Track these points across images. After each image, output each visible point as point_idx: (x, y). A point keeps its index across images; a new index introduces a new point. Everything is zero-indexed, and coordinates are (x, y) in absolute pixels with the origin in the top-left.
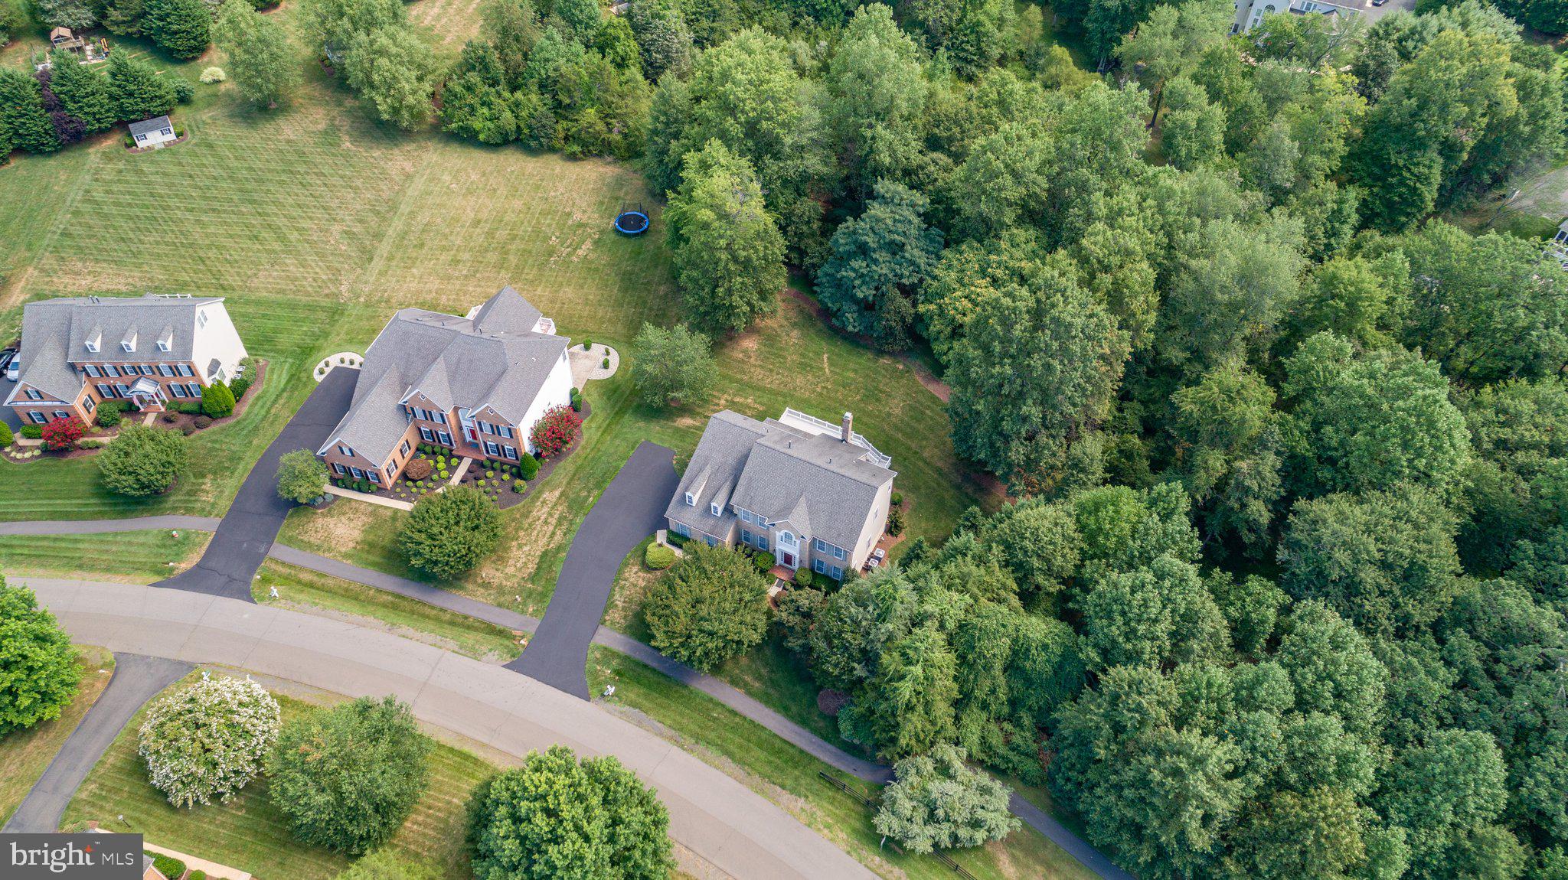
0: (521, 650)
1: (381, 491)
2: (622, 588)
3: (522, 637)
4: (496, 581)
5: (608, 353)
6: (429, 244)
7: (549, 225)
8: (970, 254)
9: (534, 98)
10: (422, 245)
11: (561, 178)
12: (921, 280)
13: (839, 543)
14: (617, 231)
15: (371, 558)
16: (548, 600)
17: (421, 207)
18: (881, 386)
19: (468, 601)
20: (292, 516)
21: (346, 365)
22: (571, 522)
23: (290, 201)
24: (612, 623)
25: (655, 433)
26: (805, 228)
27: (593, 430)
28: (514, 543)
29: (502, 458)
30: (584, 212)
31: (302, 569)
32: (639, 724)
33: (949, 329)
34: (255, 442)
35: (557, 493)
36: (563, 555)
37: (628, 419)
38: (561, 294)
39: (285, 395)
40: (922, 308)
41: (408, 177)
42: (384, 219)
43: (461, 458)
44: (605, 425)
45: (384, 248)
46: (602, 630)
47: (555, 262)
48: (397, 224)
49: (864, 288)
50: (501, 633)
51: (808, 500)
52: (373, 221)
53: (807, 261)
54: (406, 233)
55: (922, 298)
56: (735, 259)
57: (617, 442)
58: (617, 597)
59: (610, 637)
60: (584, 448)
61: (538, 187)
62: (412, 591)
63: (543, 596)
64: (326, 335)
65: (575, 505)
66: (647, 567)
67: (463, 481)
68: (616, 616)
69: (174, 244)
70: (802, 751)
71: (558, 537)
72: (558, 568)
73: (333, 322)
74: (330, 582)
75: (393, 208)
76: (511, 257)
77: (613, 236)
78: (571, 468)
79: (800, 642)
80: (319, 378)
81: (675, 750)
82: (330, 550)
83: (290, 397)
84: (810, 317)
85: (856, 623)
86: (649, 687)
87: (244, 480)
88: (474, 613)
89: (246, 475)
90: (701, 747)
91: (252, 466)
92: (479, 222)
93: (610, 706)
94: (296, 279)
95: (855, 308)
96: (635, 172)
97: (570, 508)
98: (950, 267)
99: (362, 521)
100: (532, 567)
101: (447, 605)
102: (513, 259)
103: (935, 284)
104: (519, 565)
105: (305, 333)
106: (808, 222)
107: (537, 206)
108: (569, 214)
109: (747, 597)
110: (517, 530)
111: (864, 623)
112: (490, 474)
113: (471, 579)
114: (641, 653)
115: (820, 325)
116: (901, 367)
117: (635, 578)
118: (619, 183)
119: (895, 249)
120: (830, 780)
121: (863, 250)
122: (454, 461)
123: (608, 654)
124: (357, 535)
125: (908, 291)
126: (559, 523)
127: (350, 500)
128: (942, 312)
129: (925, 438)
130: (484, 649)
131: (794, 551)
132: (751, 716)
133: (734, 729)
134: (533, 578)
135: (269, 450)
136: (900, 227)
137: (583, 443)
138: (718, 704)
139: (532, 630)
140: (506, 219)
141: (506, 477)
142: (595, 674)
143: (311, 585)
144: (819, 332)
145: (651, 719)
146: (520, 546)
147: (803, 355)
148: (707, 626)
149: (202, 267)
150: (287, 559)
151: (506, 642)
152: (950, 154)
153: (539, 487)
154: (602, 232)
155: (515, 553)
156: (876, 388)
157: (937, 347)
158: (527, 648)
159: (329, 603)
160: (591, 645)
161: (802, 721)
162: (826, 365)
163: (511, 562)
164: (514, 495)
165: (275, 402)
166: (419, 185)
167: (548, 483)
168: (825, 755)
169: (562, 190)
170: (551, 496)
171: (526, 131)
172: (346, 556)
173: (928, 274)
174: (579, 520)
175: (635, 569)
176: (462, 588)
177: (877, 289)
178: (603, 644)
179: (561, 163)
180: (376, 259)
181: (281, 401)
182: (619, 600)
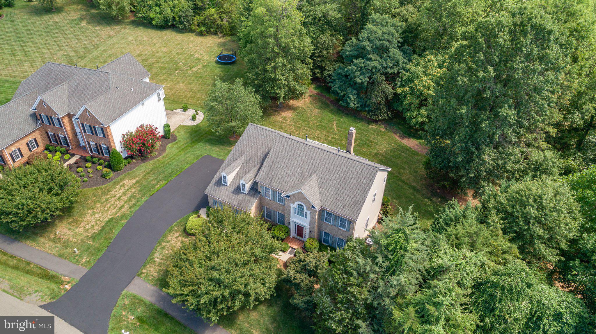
0: (63, 293)
2: (163, 248)
3: (68, 283)
4: (65, 238)
5: (197, 114)
7: (180, 59)
8: (431, 57)
10: (105, 62)
11: (192, 42)
12: (399, 73)
13: (345, 213)
14: (217, 62)
16: (101, 254)
17: (112, 48)
18: (371, 139)
22: (138, 200)
23: (42, 42)
24: (147, 275)
25: (215, 151)
26: (325, 52)
27: (174, 149)
28: (90, 211)
29: (101, 156)
30: (201, 54)
33: (418, 101)
35: (134, 181)
36: (124, 222)
37: (200, 145)
38: (177, 86)
40: (399, 90)
41: (110, 37)
42: (89, 51)
43: (72, 155)
44: (183, 147)
46: (137, 281)
47: (178, 73)
48: (96, 53)
49: (361, 77)
50: (51, 278)
51: (319, 177)
52: (82, 52)
53: (326, 73)
54: (98, 57)
55: (399, 83)
56: (279, 45)
57: (188, 155)
58: (157, 255)
59: (142, 288)
60: (165, 157)
61: (179, 44)
63: (98, 250)
65: (145, 189)
66: (186, 233)
68: (152, 270)
71: (125, 209)
72: (116, 231)
75: (96, 47)
77: (214, 64)
78: (150, 167)
79: (305, 299)
84: (326, 104)
85: (363, 275)
88: (36, 260)
92: (141, 55)
94: (26, 72)
95: (355, 92)
97: (141, 191)
98: (418, 64)
100: (97, 229)
101: (18, 253)
102: (154, 70)
103: (408, 74)
104: (87, 227)
106: (327, 49)
107: (175, 51)
108: (192, 55)
109: (259, 252)
110: (95, 202)
111: (372, 276)
112: (89, 165)
113: (47, 234)
115: (332, 107)
116: (384, 130)
117: (175, 241)
119: (382, 51)
121: (361, 53)
122: (67, 156)
123: (136, 302)
125: (391, 78)
126: (129, 200)
129: (404, 169)
131: (305, 222)
134: (94, 237)
136: (386, 37)
137: (164, 155)
139: (77, 278)
140: (157, 55)
141: (100, 167)
142: (119, 319)
144: (331, 111)
146: (94, 214)
148: (215, 275)
151: (54, 286)
153: (121, 177)
154: (209, 62)
155: (89, 218)
156: (368, 140)
157: (408, 115)
158: (68, 292)
160: (124, 292)
162: (335, 127)
163: (83, 224)
164: (102, 179)
166: (115, 40)
167: (129, 174)
169: (191, 46)
170: (128, 182)
171: (177, 19)
173: (403, 69)
174: (144, 199)
175: (177, 235)
176: (35, 240)
177: (370, 78)
178: (134, 293)
179: (195, 36)
182: (158, 257)
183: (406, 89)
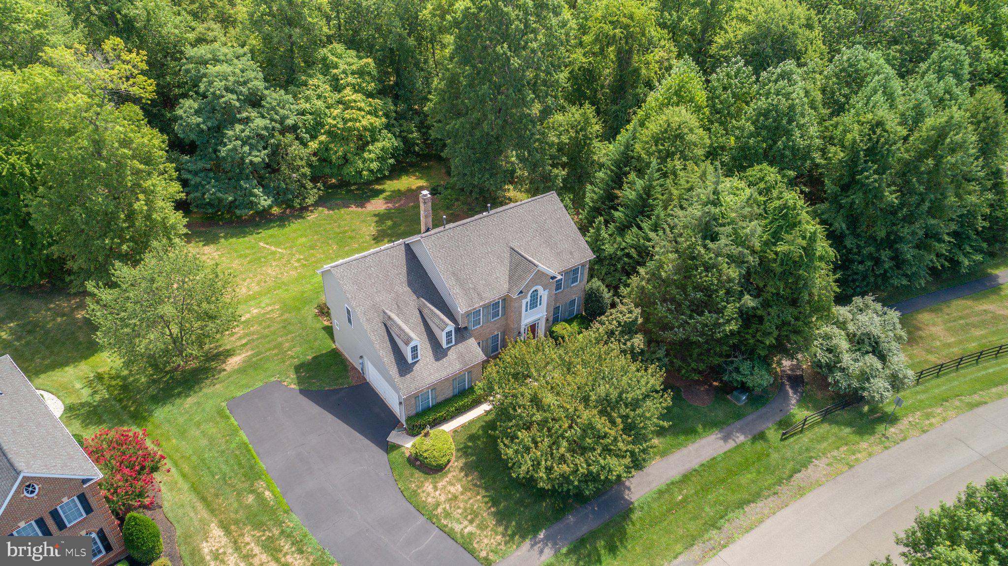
2: (448, 514)
8: (313, 80)
13: (579, 259)
18: (338, 230)
22: (286, 535)
24: (495, 551)
25: (224, 390)
35: (216, 532)
37: (162, 413)
40: (314, 145)
49: (255, 152)
55: (307, 136)
58: (457, 527)
95: (257, 179)
116: (330, 212)
120: (788, 432)
131: (540, 313)
132: (695, 464)
138: (667, 489)
156: (337, 233)
162: (273, 248)
168: (759, 424)
174: (292, 523)
175: (429, 487)
177: (267, 145)
182: (463, 527)
183: (323, 138)
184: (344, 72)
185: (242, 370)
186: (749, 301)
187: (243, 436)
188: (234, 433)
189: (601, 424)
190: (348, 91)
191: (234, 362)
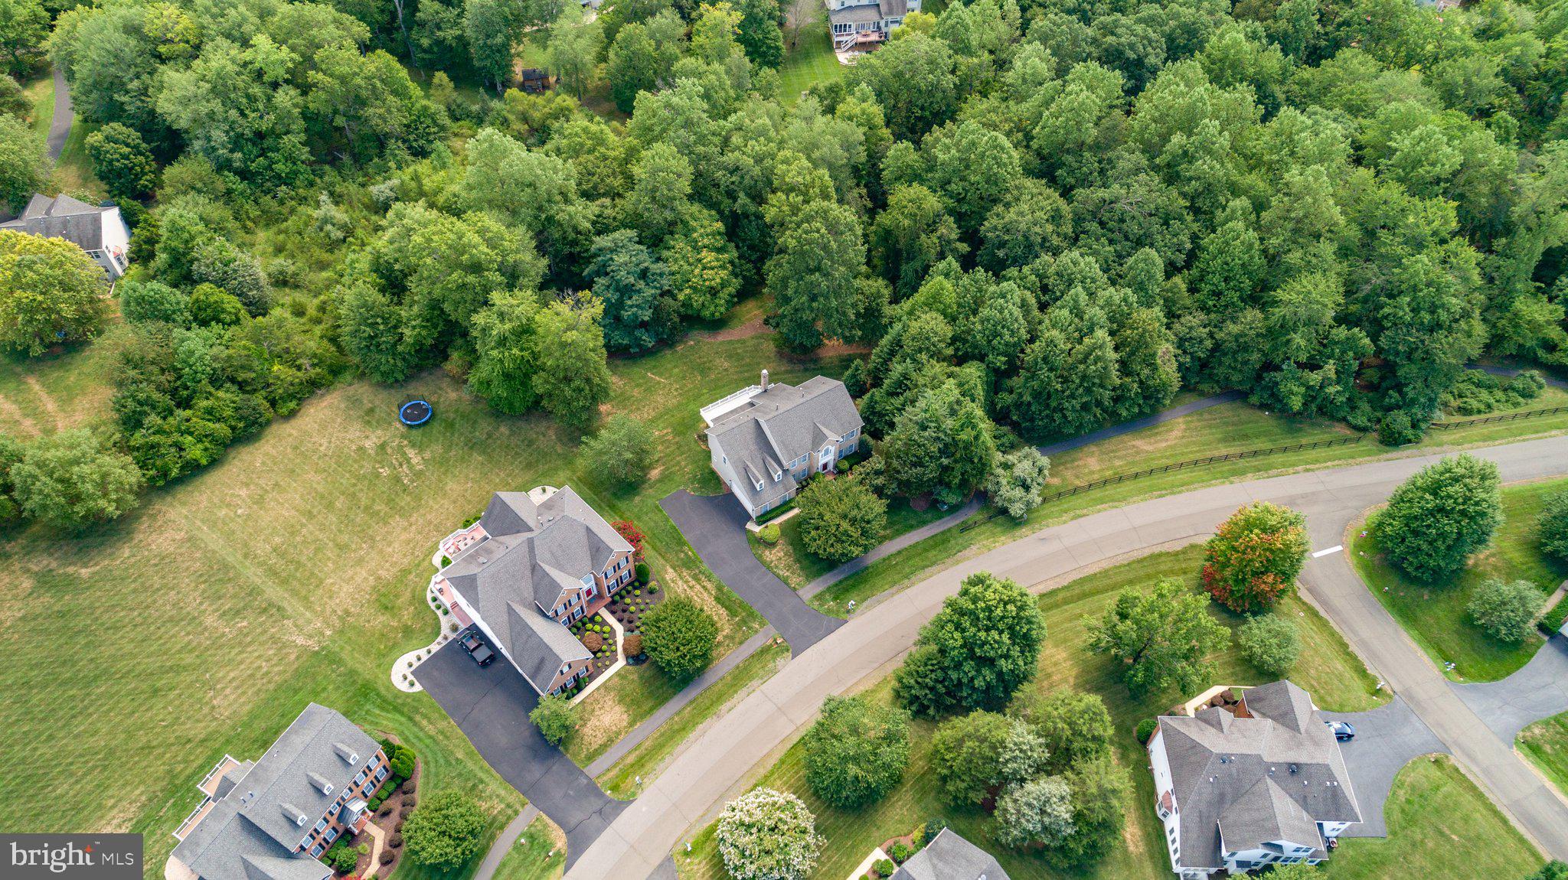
0: (785, 644)
1: (592, 677)
2: (777, 566)
3: (776, 640)
4: (720, 637)
6: (303, 559)
7: (362, 467)
8: (679, 243)
9: (221, 394)
10: (300, 564)
13: (853, 427)
15: (646, 707)
16: (757, 613)
17: (246, 545)
18: (699, 361)
19: (727, 661)
20: (567, 749)
21: (416, 664)
22: (702, 573)
24: (799, 584)
25: (655, 494)
29: (621, 586)
30: (367, 437)
31: (622, 759)
32: (879, 602)
34: (460, 756)
35: (671, 570)
39: (418, 718)
40: (681, 297)
41: (190, 540)
42: (234, 579)
43: (597, 614)
45: (273, 592)
46: (801, 593)
47: (413, 481)
50: (764, 651)
52: (229, 589)
54: (271, 570)
55: (677, 291)
57: (646, 518)
59: (809, 590)
61: (303, 454)
62: (692, 693)
63: (750, 614)
64: (352, 673)
65: (689, 564)
66: (771, 545)
67: (620, 620)
68: (794, 581)
69: (95, 767)
70: (943, 533)
71: (709, 585)
72: (735, 596)
73: (340, 662)
74: (648, 744)
75: (225, 567)
76: (377, 507)
78: (652, 553)
80: (418, 688)
81: (908, 591)
82: (618, 733)
83: (425, 716)
86: (854, 586)
87: (498, 776)
88: (737, 662)
89: (493, 772)
90: (913, 578)
91: (486, 765)
92: (309, 512)
93: (858, 611)
94: (252, 676)
96: (350, 385)
97: (688, 568)
99: (609, 701)
100: (722, 612)
101: (720, 674)
102: (380, 507)
104: (716, 618)
105: (337, 688)
107: (329, 465)
108: (361, 449)
112: (628, 600)
114: (829, 579)
116: (692, 343)
117: (777, 556)
118: (354, 402)
120: (965, 528)
122: (597, 618)
123: (819, 597)
124: (619, 709)
125: (668, 293)
126: (698, 580)
127: (583, 702)
128: (694, 289)
130: (771, 665)
131: (829, 457)
132: (906, 545)
133: (909, 558)
134: (732, 614)
135: (478, 748)
138: (889, 558)
139: (773, 632)
140: (323, 492)
141: (638, 592)
142: (829, 611)
143: (641, 758)
145: (880, 595)
147: (638, 385)
149: (156, 752)
150: (605, 766)
151: (774, 650)
152: (604, 195)
153: (659, 578)
154: (403, 436)
156: (699, 364)
158: (786, 641)
159: (666, 750)
160: (807, 603)
161: (923, 523)
162: (657, 378)
164: (657, 595)
165: (422, 729)
166: (210, 536)
167: (659, 572)
168: (950, 523)
169: (324, 442)
170: (670, 574)
171: (241, 425)
172: (631, 724)
174: (703, 568)
175: (768, 552)
176: (714, 660)
177: (652, 307)
178: (811, 596)
179: (287, 425)
180: (285, 604)
181: (425, 723)
182: (782, 573)
183: (688, 291)
184: (701, 235)
185: (661, 480)
186: (945, 461)
187: (672, 522)
188: (667, 520)
189: (851, 530)
190: (704, 253)
191: (655, 474)
